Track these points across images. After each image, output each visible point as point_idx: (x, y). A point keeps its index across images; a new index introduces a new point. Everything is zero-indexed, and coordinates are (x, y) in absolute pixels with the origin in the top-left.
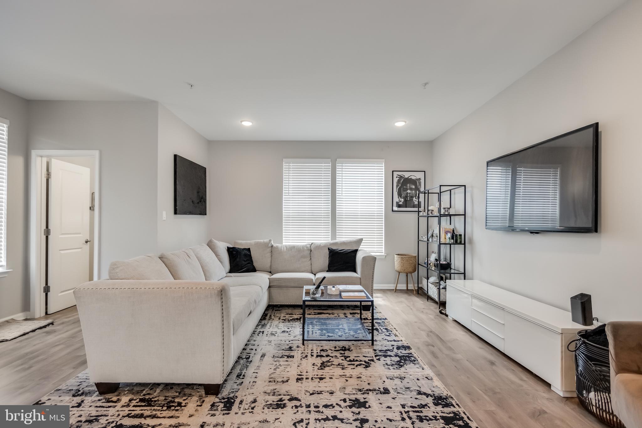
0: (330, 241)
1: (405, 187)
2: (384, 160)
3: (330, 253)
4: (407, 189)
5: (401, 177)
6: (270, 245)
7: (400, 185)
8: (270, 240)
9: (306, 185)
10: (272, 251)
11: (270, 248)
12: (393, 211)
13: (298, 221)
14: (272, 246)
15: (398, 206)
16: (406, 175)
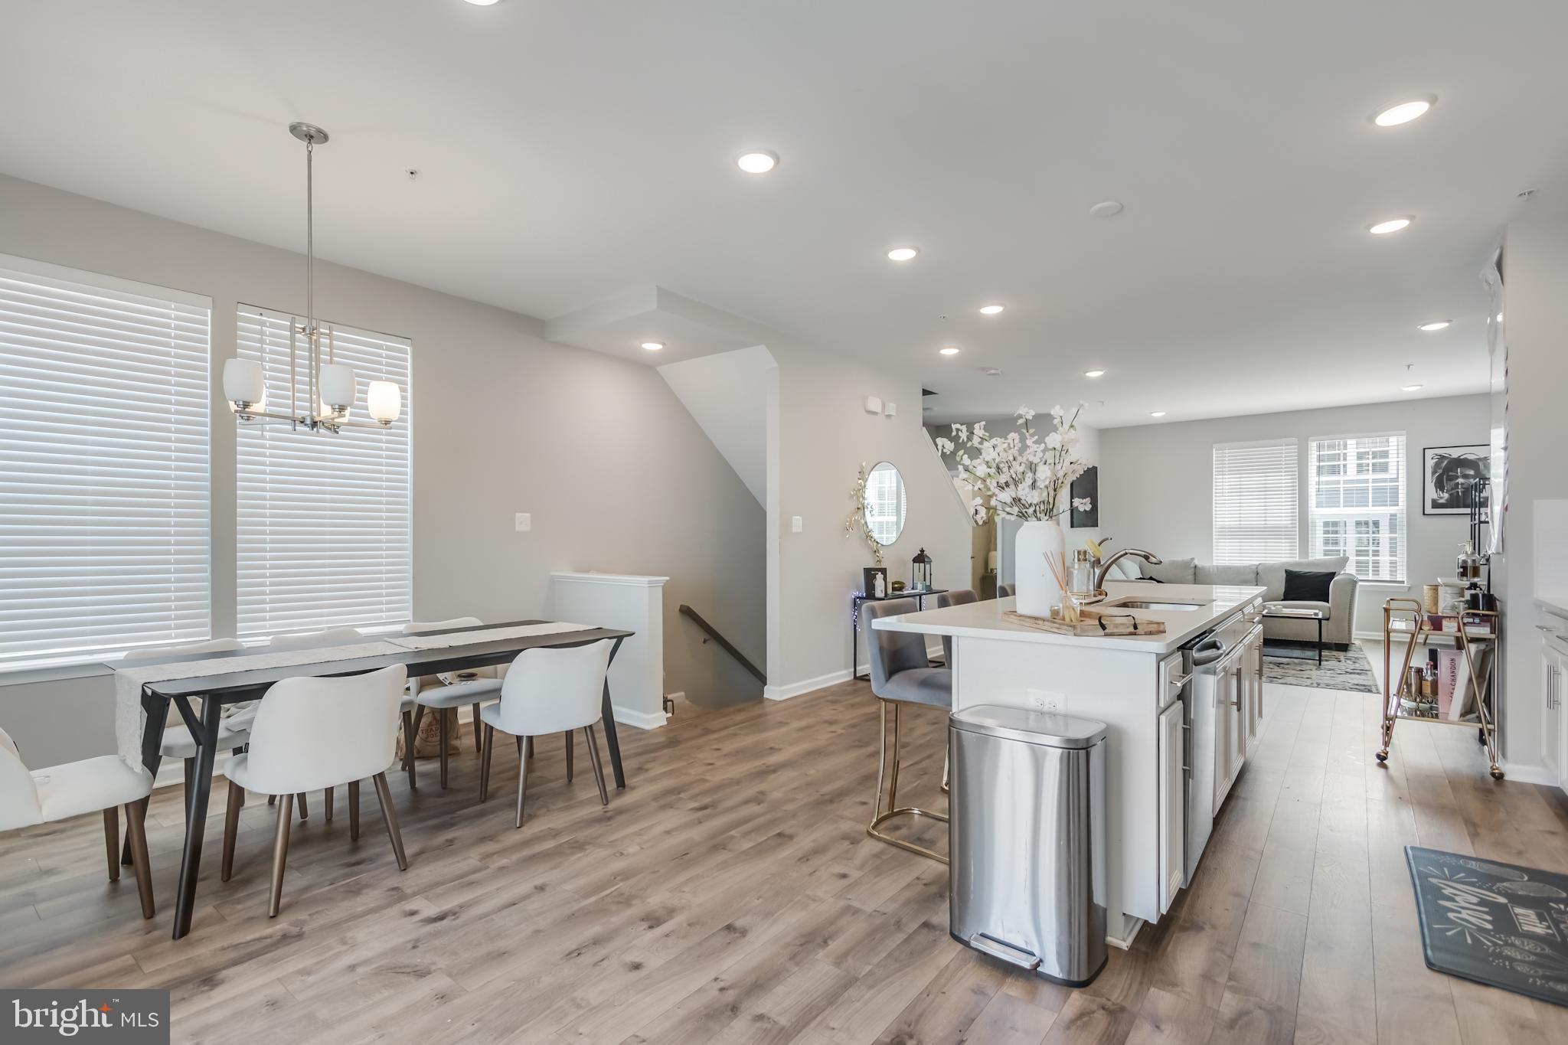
0: (1297, 559)
1: (1451, 474)
2: (1405, 432)
3: (1287, 576)
4: (1457, 477)
5: (1442, 458)
6: (1192, 565)
7: (1440, 471)
8: (1193, 559)
9: (1254, 480)
10: (1195, 574)
11: (1193, 570)
12: (1424, 514)
13: (1241, 533)
14: (1196, 567)
15: (1435, 504)
16: (1455, 453)
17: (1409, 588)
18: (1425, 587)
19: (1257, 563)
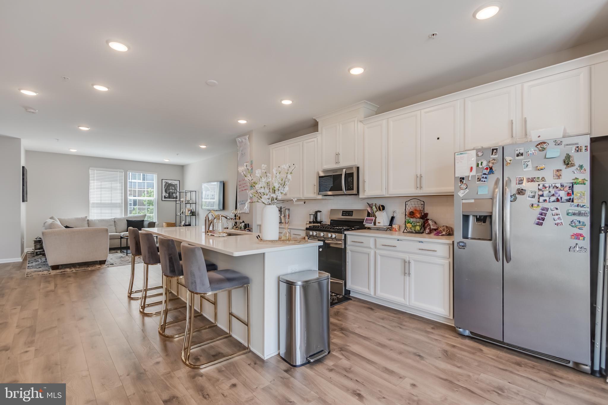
0: (123, 216)
1: (169, 188)
2: (157, 173)
3: (127, 222)
5: (167, 183)
6: (86, 220)
7: (166, 187)
8: (86, 217)
9: (107, 184)
10: (88, 223)
11: (87, 222)
12: (162, 200)
13: (101, 205)
14: (88, 220)
15: (165, 198)
16: (170, 182)
17: (158, 224)
18: (164, 223)
19: (114, 217)
